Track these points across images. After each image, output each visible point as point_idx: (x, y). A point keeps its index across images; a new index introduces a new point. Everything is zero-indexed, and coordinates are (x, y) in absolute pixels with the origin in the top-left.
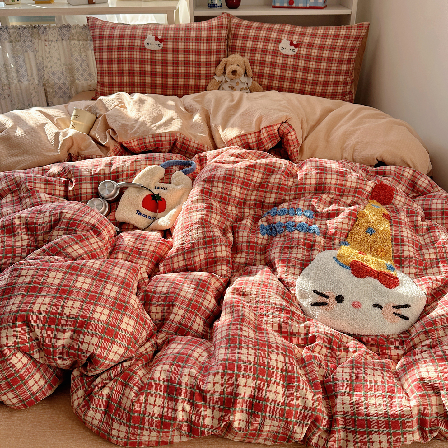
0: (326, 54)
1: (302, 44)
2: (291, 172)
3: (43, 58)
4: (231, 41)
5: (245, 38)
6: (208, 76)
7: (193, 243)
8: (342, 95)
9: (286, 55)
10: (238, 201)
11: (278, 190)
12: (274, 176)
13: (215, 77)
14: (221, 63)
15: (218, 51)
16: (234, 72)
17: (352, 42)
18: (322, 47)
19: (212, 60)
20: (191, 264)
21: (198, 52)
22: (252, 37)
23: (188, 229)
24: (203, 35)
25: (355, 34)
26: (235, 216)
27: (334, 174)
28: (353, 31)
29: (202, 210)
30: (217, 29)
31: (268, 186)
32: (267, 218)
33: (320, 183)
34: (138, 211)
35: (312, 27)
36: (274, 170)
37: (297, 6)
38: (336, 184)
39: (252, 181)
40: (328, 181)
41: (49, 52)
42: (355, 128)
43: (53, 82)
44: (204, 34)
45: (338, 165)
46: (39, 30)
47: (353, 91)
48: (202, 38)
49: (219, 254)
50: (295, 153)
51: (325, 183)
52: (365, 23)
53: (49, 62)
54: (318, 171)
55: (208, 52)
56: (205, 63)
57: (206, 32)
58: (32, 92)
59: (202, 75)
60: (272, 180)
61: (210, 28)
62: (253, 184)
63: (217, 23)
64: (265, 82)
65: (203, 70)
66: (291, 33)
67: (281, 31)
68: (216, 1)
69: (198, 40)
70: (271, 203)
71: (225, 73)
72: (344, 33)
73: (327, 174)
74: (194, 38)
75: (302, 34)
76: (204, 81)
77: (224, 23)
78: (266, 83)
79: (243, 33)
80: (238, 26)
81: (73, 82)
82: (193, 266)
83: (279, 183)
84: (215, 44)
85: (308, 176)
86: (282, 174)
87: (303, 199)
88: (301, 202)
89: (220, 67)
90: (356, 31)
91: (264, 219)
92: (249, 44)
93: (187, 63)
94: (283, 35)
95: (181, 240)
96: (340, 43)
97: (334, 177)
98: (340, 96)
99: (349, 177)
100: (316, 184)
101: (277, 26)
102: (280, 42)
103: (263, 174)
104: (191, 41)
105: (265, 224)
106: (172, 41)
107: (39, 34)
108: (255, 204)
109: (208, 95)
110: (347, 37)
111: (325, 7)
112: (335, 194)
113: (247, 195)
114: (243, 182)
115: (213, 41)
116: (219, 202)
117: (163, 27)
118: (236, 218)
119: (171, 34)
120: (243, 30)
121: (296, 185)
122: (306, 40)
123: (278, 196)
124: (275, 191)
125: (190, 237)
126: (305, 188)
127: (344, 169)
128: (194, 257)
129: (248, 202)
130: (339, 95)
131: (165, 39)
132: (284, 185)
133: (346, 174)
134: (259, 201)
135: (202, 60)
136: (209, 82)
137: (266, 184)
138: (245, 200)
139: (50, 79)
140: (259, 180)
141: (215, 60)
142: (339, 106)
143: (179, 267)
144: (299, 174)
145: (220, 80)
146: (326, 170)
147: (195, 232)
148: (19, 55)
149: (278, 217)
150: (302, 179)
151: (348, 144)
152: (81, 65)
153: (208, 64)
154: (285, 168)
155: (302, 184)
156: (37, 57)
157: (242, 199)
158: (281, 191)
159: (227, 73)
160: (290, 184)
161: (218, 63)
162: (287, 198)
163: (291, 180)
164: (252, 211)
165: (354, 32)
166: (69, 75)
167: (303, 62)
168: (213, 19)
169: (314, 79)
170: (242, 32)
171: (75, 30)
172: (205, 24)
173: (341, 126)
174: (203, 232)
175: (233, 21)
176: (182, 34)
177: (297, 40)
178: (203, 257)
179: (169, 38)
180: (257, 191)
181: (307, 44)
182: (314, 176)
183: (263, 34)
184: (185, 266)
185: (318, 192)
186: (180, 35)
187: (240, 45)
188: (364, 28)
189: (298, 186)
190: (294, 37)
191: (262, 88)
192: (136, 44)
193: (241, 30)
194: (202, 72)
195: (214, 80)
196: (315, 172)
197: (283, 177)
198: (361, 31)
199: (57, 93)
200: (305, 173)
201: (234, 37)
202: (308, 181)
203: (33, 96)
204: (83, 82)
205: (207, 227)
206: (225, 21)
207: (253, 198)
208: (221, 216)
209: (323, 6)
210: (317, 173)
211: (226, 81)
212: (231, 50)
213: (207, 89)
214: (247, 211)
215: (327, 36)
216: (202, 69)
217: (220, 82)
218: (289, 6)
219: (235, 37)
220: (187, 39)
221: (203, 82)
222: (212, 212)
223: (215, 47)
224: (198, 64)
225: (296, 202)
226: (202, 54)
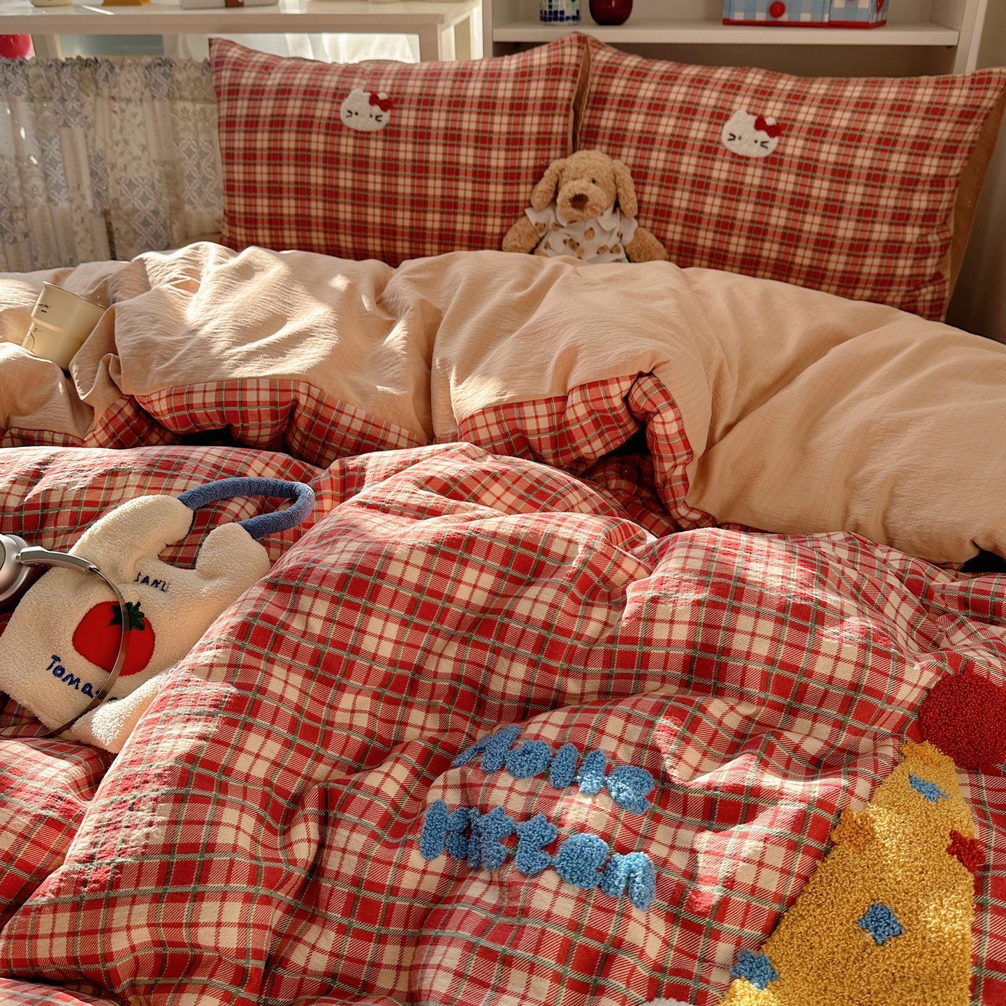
0: (863, 158)
1: (791, 128)
2: (606, 580)
3: (106, 144)
4: (588, 112)
5: (627, 104)
6: (510, 209)
7: (120, 867)
8: (908, 284)
9: (741, 157)
10: (387, 676)
11: (538, 649)
12: (532, 592)
13: (528, 211)
14: (547, 173)
15: (543, 140)
16: (579, 201)
17: (950, 126)
18: (852, 138)
19: (524, 163)
20: (92, 959)
21: (483, 140)
22: (647, 102)
23: (126, 796)
24: (500, 94)
25: (962, 101)
26: (357, 738)
27: (767, 617)
28: (956, 92)
29: (210, 716)
30: (543, 76)
31: (505, 627)
32: (463, 774)
33: (707, 647)
34: (56, 658)
35: (829, 79)
36: (541, 565)
37: (794, 19)
38: (770, 661)
39: (451, 599)
40: (740, 643)
41: (121, 129)
42: (907, 413)
43: (129, 206)
44: (505, 90)
45: (797, 572)
46: (96, 70)
47: (947, 275)
48: (499, 102)
49: (205, 937)
50: (678, 484)
51: (726, 651)
52: (996, 70)
53: (122, 154)
54: (704, 595)
55: (514, 141)
56: (501, 172)
57: (510, 85)
58: (76, 229)
59: (491, 205)
60: (523, 608)
61: (523, 74)
62: (455, 609)
63: (544, 61)
64: (675, 232)
65: (496, 192)
66: (763, 93)
67: (732, 88)
68: (562, 2)
69: (487, 105)
70: (511, 699)
71: (554, 201)
72: (927, 99)
73: (736, 610)
74: (476, 101)
75: (796, 98)
76: (498, 221)
77: (567, 59)
78: (677, 237)
79: (620, 91)
80: (610, 71)
81: (176, 208)
82: (99, 966)
83: (547, 625)
84: (536, 120)
85: (663, 611)
86: (563, 589)
87: (624, 707)
88: (614, 725)
89: (543, 185)
90: (965, 92)
91: (453, 774)
92: (636, 122)
93: (451, 171)
94: (739, 99)
95: (88, 839)
96: (911, 127)
97: (767, 627)
98: (903, 288)
99: (830, 636)
100: (690, 644)
101: (723, 74)
102: (727, 118)
103: (500, 575)
104: (467, 109)
105: (453, 798)
106: (414, 106)
107: (96, 83)
108: (452, 691)
109: (459, 263)
110: (935, 111)
111: (881, 24)
112: (761, 702)
113: (428, 651)
114: (414, 601)
115: (529, 111)
116: (309, 675)
117: (396, 67)
118: (364, 748)
119: (414, 87)
120: (623, 83)
121: (611, 640)
122: (807, 114)
123: (537, 675)
124: (526, 651)
125: (122, 834)
126: (646, 657)
127: (816, 593)
128: (108, 931)
129: (426, 682)
130: (900, 283)
131: (396, 100)
132: (567, 633)
133: (820, 619)
134: (469, 681)
135: (493, 163)
136: (510, 226)
137: (499, 618)
138: (419, 669)
139: (122, 199)
140: (480, 598)
141: (531, 163)
142: (872, 324)
143: (51, 959)
144: (630, 594)
145: (542, 220)
146: (739, 594)
147: (144, 815)
148: (51, 134)
149: (505, 780)
150: (636, 617)
151: (874, 472)
152: (198, 166)
153: (512, 176)
154: (584, 562)
155: (633, 641)
156: (90, 140)
157: (404, 665)
158: (551, 655)
159: (559, 200)
160: (592, 629)
161: (538, 175)
162: (573, 686)
163: (599, 613)
164: (433, 722)
165: (958, 97)
166: (166, 191)
167: (792, 178)
168: (537, 50)
169: (824, 230)
170: (618, 87)
171: (185, 74)
172: (511, 63)
173: (859, 398)
174: (173, 823)
175: (598, 58)
176: (444, 88)
177: (777, 113)
178: (142, 936)
179: (407, 97)
180: (464, 641)
181: (806, 126)
182: (684, 614)
183: (678, 93)
184: (72, 960)
185: (695, 680)
186: (439, 91)
187: (610, 124)
188: (993, 85)
189: (619, 647)
190: (771, 104)
191: (664, 251)
192: (318, 113)
193: (616, 82)
194: (492, 197)
195: (523, 221)
196: (692, 596)
197: (565, 602)
198: (982, 93)
199: (137, 235)
200: (649, 594)
201: (595, 101)
202: (660, 632)
203: (78, 239)
204: (201, 209)
205: (196, 799)
206: (570, 55)
207: (446, 667)
208: (287, 744)
209: (873, 20)
210: (698, 603)
211: (558, 226)
212: (585, 137)
213: (504, 245)
214: (416, 716)
215: (873, 106)
216: (492, 188)
217: (542, 227)
218: (771, 19)
219: (600, 101)
220: (457, 104)
221: (493, 225)
222: (248, 727)
223: (535, 129)
224: (481, 174)
225: (594, 720)
226: (494, 145)
